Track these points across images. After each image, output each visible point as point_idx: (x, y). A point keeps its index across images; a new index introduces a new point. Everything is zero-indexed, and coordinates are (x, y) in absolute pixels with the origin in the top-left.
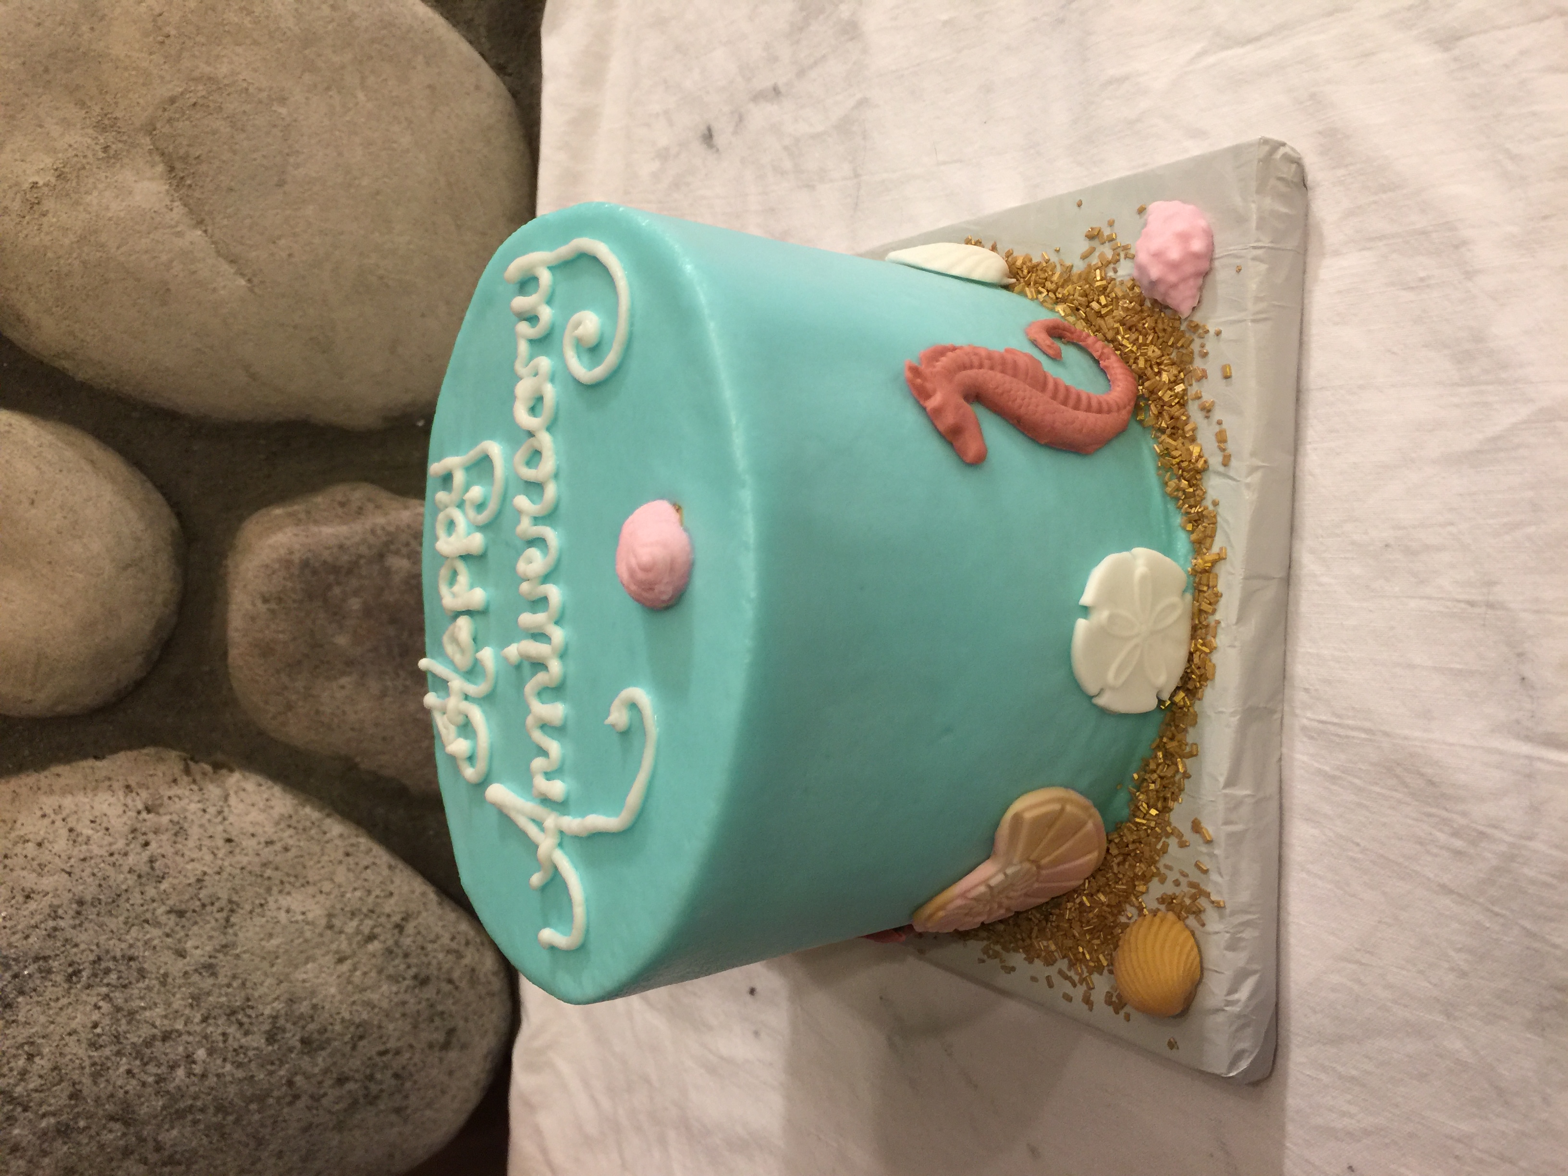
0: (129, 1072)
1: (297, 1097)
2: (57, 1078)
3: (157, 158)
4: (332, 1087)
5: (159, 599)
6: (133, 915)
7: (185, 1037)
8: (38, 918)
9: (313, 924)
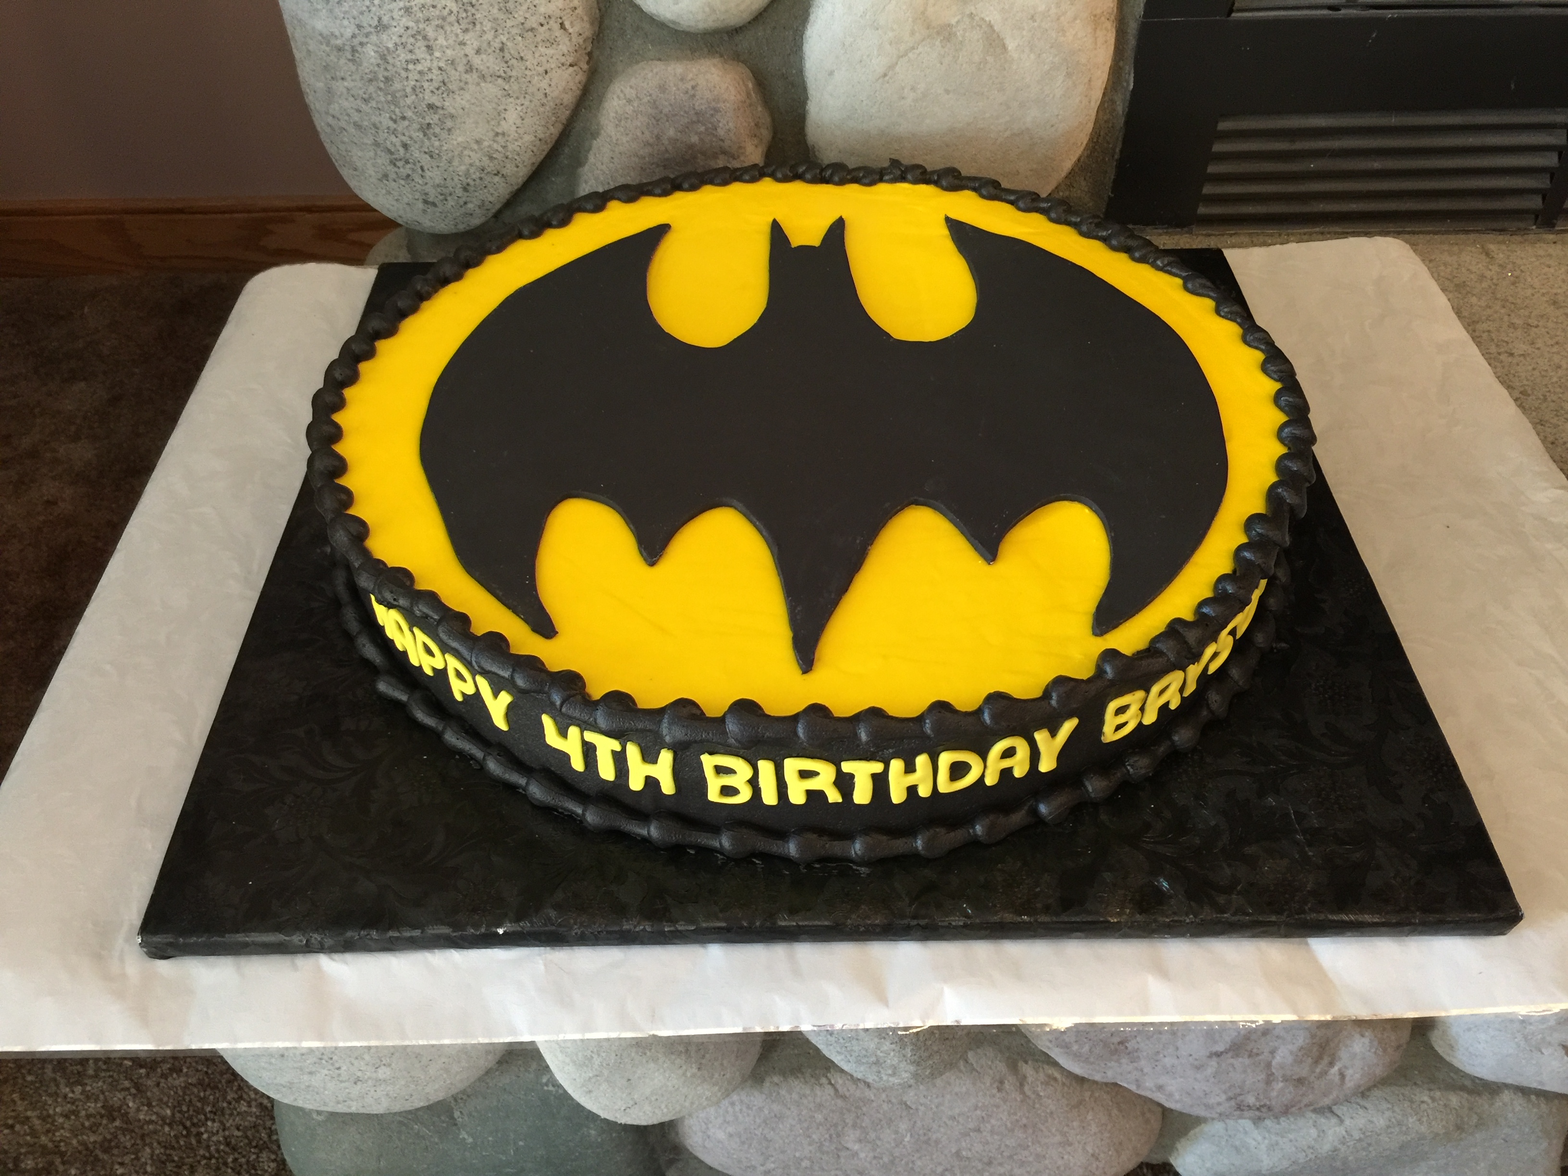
0: (408, 28)
1: (395, 121)
4: (402, 141)
7: (428, 57)
9: (499, 124)
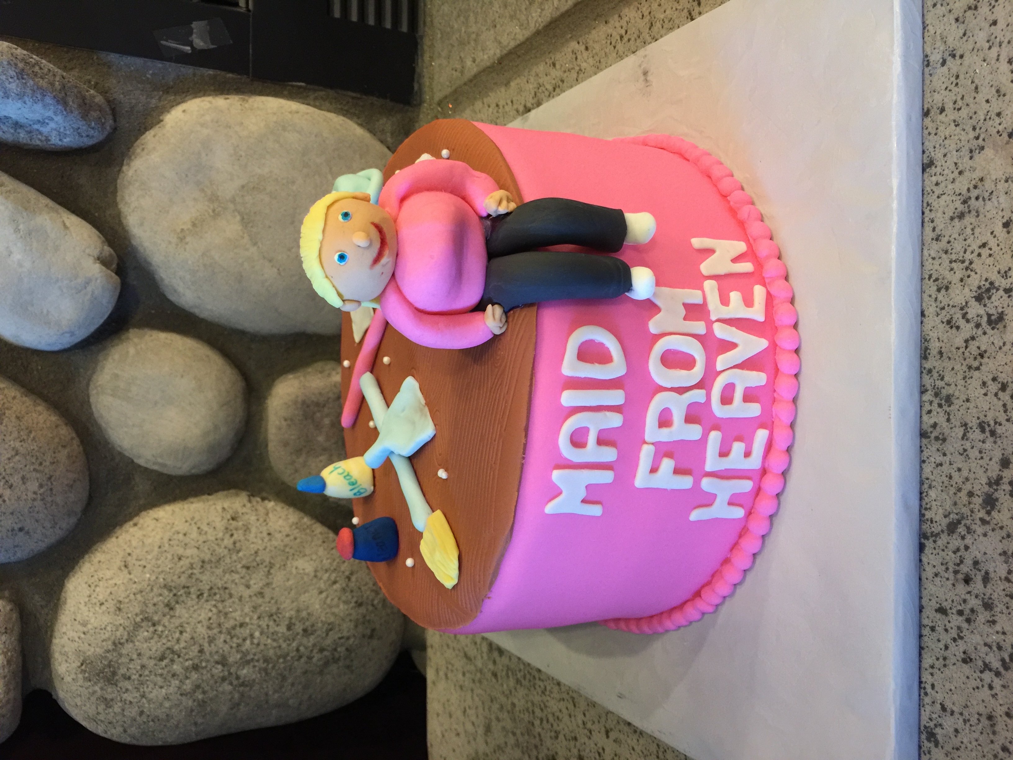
0: (225, 641)
1: (301, 657)
2: (193, 643)
3: (236, 214)
4: (317, 653)
5: (238, 420)
6: (226, 568)
7: (250, 626)
8: (184, 569)
9: (308, 574)
